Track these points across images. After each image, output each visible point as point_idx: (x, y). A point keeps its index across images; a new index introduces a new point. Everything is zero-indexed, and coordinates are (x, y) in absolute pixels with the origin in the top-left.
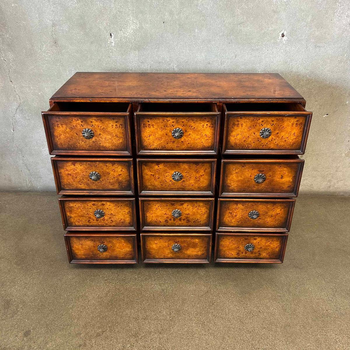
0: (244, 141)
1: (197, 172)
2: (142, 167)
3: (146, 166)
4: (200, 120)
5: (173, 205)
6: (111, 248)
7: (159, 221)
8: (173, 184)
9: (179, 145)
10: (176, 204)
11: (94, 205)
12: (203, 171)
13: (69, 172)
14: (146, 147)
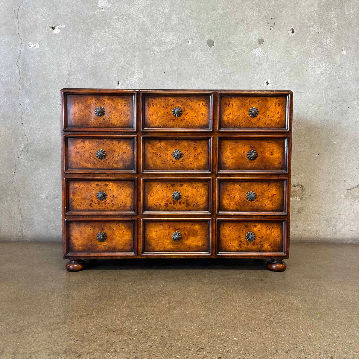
0: (236, 120)
1: (195, 149)
2: (146, 145)
3: (149, 143)
4: (197, 100)
5: (173, 185)
6: (111, 236)
7: (160, 205)
8: (174, 162)
9: (179, 123)
10: (176, 185)
11: (97, 185)
12: (200, 149)
13: (78, 149)
14: (149, 125)
